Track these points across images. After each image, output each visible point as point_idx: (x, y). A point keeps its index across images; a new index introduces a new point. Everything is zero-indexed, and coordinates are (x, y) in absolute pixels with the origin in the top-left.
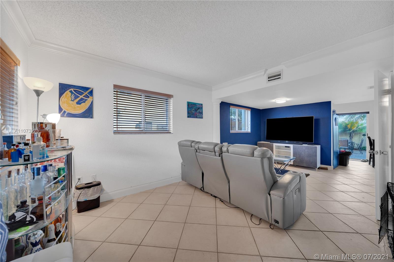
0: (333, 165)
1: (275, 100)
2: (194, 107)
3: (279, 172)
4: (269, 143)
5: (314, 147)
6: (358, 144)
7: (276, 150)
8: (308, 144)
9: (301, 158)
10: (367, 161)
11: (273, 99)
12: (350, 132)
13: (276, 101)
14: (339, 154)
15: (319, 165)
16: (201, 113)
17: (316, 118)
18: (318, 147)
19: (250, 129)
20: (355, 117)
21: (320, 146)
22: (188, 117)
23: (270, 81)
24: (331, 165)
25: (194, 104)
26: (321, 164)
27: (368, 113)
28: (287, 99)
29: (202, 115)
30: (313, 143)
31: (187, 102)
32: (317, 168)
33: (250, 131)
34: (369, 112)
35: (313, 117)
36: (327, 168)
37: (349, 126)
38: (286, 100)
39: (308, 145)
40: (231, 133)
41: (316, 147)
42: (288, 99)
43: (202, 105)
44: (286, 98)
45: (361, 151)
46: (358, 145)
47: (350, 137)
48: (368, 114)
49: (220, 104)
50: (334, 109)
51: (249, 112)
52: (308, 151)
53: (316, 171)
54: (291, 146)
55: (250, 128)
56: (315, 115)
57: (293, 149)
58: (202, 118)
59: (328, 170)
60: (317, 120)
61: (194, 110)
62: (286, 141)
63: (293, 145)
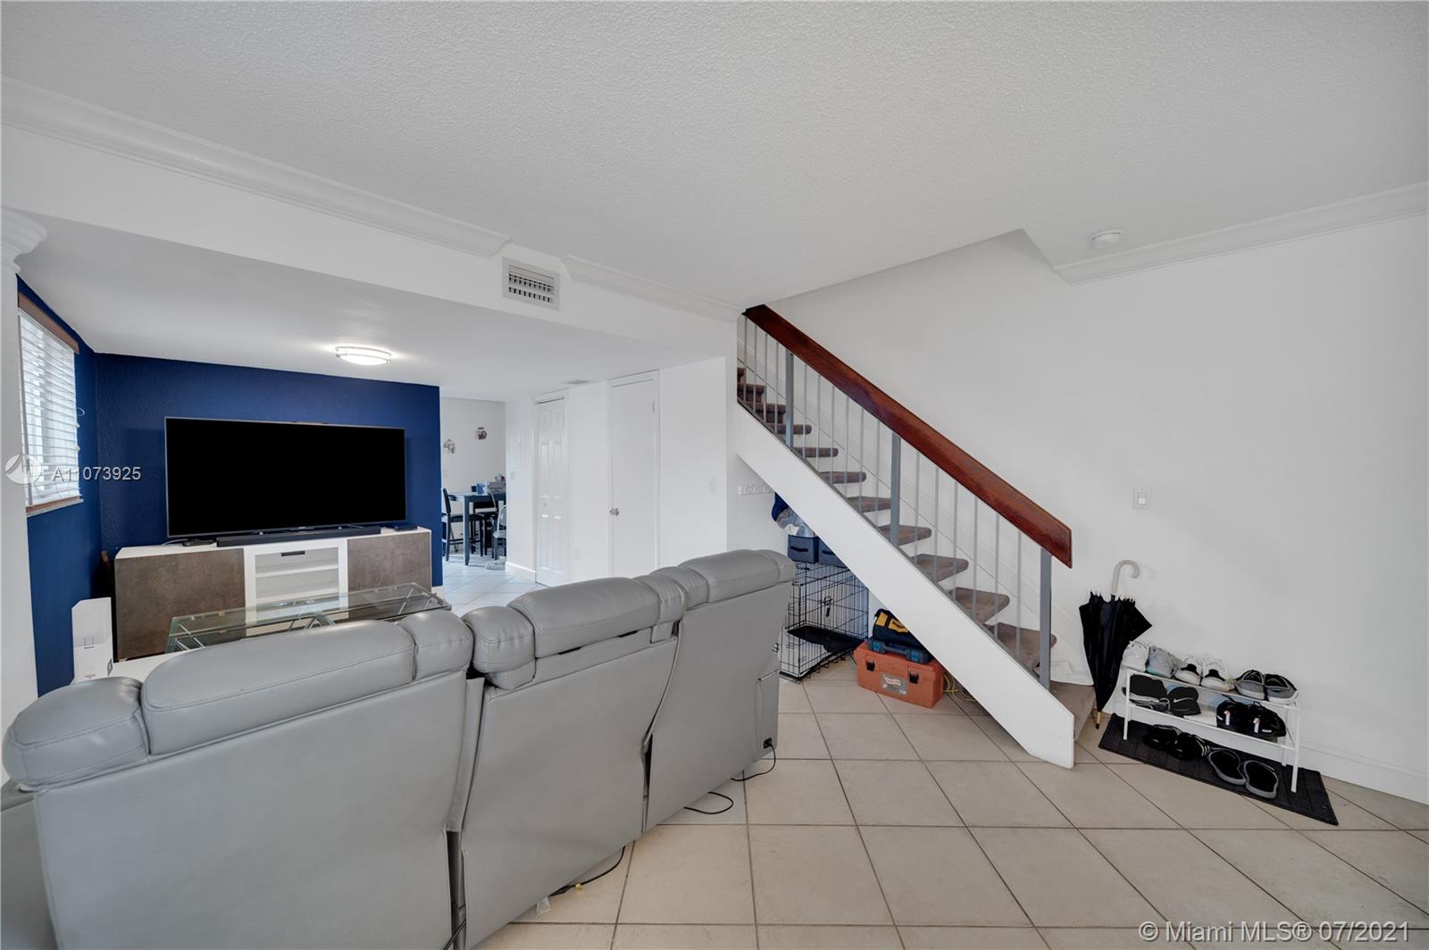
1: (337, 349)
4: (213, 547)
8: (396, 528)
11: (331, 335)
28: (390, 355)
30: (406, 520)
33: (79, 494)
35: (404, 430)
38: (387, 357)
39: (399, 530)
41: (428, 533)
42: (396, 356)
52: (402, 554)
54: (341, 544)
57: (349, 555)
62: (300, 528)
63: (348, 541)
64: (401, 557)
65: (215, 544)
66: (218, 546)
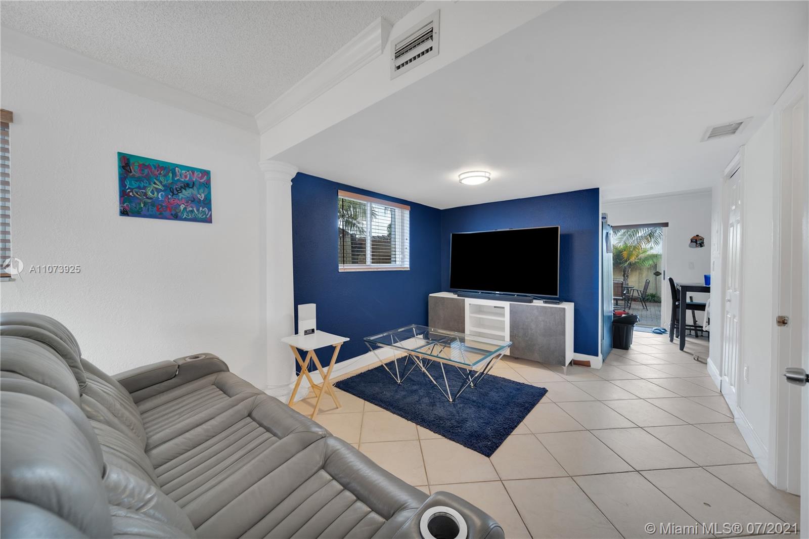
0: (601, 353)
1: (459, 176)
2: (161, 179)
3: (469, 386)
4: (455, 296)
5: (559, 308)
6: (641, 291)
7: (471, 317)
8: (544, 300)
9: (527, 339)
10: (663, 332)
12: (625, 265)
13: (462, 177)
14: (614, 322)
15: (570, 354)
16: (207, 203)
17: (565, 232)
18: (569, 308)
19: (408, 260)
20: (637, 236)
21: (573, 303)
22: (124, 213)
23: (402, 69)
24: (597, 355)
25: (163, 168)
26: (575, 352)
27: (666, 225)
28: (490, 172)
29: (210, 209)
30: (558, 296)
31: (119, 154)
32: (565, 366)
33: (409, 266)
34: (668, 223)
35: (558, 228)
36: (589, 362)
37: (625, 254)
38: (487, 175)
39: (545, 302)
40: (340, 271)
41: (564, 309)
42: (494, 174)
43: (206, 173)
44: (487, 170)
45: (644, 303)
46: (639, 292)
47: (624, 276)
48: (667, 228)
49: (292, 181)
50: (604, 212)
51: (407, 214)
52: (544, 321)
53: (563, 373)
54: (506, 305)
55: (408, 257)
56: (562, 223)
57: (510, 313)
58: (209, 220)
59: (590, 366)
60: (567, 238)
61: (160, 187)
62: (497, 292)
63: (510, 304)
64: (542, 323)
65: (457, 295)
66: (458, 296)
